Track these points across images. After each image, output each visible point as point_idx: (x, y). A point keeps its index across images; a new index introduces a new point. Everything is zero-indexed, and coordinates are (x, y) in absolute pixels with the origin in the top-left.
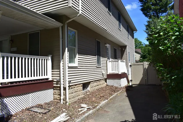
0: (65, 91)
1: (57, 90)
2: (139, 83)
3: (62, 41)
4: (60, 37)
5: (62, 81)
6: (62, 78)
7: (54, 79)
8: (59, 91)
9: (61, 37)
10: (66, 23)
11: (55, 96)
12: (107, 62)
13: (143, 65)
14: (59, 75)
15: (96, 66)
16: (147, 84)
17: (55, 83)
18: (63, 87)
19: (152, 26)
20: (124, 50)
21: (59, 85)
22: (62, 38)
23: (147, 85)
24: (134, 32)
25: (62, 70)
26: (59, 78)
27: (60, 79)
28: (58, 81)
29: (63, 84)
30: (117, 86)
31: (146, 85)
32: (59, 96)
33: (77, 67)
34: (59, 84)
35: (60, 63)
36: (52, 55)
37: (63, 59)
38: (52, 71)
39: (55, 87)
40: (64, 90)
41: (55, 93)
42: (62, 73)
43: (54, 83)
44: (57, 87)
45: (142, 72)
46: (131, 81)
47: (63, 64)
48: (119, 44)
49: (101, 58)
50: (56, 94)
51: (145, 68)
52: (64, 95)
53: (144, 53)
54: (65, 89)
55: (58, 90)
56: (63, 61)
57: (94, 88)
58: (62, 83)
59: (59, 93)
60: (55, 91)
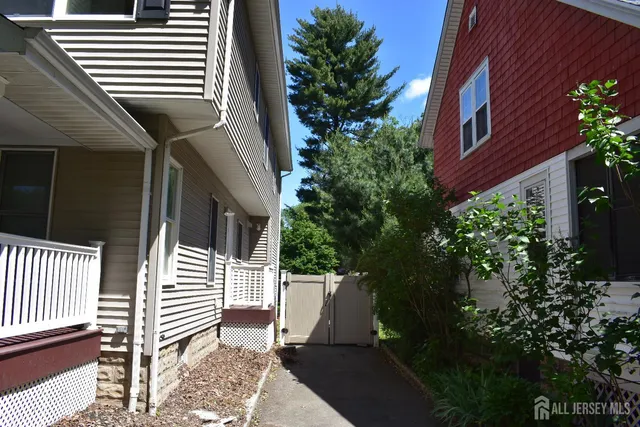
0: (145, 370)
1: (112, 364)
2: (309, 339)
3: (151, 198)
4: (145, 185)
5: (138, 332)
6: (139, 323)
7: (103, 326)
8: (121, 369)
9: (147, 185)
10: (168, 143)
11: (104, 385)
12: (224, 270)
13: (324, 283)
14: (126, 314)
15: (204, 281)
16: (332, 343)
17: (109, 339)
18: (142, 354)
19: (336, 161)
20: (259, 229)
21: (123, 349)
22: (152, 190)
23: (333, 346)
24: (283, 173)
25: (140, 296)
26: (126, 323)
27: (131, 327)
28: (120, 333)
29: (143, 345)
30: (252, 348)
31: (329, 345)
32: (121, 387)
33: (173, 286)
34: (124, 344)
35: (136, 271)
36: (103, 243)
37: (148, 258)
38: (100, 300)
39: (104, 354)
40: (142, 365)
41: (105, 377)
42: (140, 305)
43: (104, 339)
44: (116, 354)
45: (320, 304)
46: (285, 331)
47: (147, 275)
48: (247, 211)
49: (217, 256)
50: (108, 380)
51: (329, 294)
52: (141, 381)
53: (293, 241)
54: (146, 361)
55: (118, 364)
56: (147, 266)
57: (197, 356)
58: (138, 339)
59: (123, 377)
60: (105, 368)
